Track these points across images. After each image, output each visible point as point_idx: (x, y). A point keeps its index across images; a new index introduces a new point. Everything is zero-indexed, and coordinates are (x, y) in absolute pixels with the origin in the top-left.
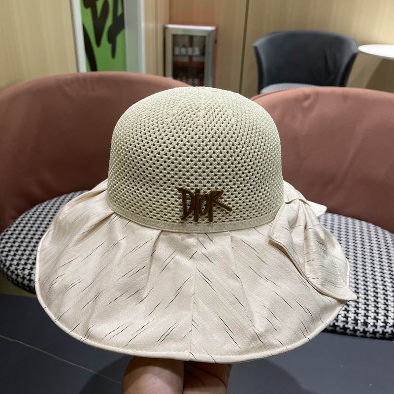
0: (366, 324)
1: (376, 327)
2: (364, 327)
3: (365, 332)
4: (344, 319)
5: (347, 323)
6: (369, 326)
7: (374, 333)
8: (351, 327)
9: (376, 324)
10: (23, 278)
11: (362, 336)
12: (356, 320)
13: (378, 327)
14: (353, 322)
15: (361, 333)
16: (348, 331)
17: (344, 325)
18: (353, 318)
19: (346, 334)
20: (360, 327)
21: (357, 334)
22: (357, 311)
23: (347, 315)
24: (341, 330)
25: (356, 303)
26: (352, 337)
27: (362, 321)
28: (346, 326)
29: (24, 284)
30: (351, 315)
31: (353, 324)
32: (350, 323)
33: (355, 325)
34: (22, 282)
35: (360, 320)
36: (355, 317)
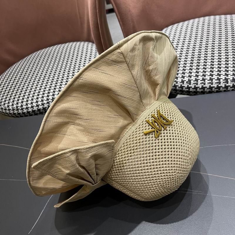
2: (233, 83)
4: (218, 81)
5: (220, 83)
8: (223, 86)
10: (5, 109)
12: (226, 80)
14: (224, 81)
15: (231, 87)
17: (218, 85)
18: (224, 79)
19: (221, 91)
20: (230, 83)
21: (228, 90)
22: (227, 73)
23: (219, 78)
24: (216, 90)
25: (226, 69)
26: (225, 92)
27: (231, 79)
28: (219, 85)
29: (7, 113)
30: (223, 77)
31: (224, 83)
32: (222, 82)
33: (226, 83)
34: (6, 112)
35: (229, 79)
36: (225, 78)
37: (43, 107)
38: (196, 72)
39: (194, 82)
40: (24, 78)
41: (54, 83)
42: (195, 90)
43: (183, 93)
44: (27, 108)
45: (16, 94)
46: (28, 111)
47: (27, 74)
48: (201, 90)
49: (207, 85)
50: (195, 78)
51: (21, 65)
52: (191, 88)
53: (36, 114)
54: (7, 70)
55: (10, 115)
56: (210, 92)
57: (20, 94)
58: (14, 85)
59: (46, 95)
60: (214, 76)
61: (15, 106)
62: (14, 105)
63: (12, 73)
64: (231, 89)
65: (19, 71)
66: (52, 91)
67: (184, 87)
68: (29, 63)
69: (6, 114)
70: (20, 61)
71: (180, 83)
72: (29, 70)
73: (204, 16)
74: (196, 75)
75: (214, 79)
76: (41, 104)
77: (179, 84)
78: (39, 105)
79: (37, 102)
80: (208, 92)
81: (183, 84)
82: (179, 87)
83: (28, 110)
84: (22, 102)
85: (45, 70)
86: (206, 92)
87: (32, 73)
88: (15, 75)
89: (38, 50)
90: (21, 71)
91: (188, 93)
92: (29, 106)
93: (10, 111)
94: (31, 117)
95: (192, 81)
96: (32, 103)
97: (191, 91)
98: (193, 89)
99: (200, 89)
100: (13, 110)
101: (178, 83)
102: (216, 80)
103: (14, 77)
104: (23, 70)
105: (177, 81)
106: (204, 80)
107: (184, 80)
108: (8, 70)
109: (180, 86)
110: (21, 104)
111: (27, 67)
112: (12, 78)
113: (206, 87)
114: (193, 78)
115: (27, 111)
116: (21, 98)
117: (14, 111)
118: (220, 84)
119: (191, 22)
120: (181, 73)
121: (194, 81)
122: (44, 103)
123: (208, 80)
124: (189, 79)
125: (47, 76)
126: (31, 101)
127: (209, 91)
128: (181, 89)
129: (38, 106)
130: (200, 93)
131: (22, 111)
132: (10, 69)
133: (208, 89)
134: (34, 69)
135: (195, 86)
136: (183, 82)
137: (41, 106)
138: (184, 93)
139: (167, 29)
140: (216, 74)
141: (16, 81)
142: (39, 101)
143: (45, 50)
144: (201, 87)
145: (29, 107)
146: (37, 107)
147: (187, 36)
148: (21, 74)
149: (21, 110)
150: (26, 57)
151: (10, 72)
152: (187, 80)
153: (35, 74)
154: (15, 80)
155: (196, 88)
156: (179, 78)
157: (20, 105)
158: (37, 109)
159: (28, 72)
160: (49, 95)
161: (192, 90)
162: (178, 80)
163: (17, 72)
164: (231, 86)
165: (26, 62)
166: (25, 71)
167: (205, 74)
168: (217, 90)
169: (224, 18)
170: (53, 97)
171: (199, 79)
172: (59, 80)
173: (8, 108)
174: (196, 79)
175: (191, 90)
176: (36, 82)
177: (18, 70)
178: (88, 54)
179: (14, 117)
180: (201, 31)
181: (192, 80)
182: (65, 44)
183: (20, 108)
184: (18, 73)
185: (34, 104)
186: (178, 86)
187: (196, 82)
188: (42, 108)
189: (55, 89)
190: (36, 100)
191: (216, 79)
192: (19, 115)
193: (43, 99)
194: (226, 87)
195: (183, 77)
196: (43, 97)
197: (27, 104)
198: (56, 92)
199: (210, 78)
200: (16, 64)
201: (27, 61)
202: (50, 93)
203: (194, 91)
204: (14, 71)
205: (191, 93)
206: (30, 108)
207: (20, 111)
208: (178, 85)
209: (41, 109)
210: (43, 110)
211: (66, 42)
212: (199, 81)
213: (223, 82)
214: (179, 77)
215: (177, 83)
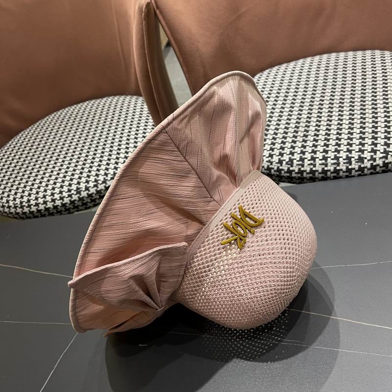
0: (361, 160)
1: (375, 160)
2: (360, 164)
3: (361, 169)
4: (335, 161)
5: (338, 164)
6: (366, 161)
7: (373, 167)
8: (344, 168)
9: (374, 157)
10: (3, 207)
11: (359, 175)
12: (349, 159)
13: (377, 159)
14: (345, 161)
15: (356, 171)
16: (341, 173)
17: (336, 168)
18: (345, 157)
19: (341, 177)
20: (355, 165)
21: (352, 174)
22: (350, 148)
23: (338, 155)
24: (333, 175)
25: (349, 141)
26: (347, 179)
27: (357, 157)
28: (338, 168)
29: (6, 213)
30: (343, 155)
31: (346, 164)
32: (342, 163)
33: (348, 165)
34: (3, 210)
35: (353, 157)
36: (347, 155)
37: (62, 203)
38: (302, 147)
39: (298, 163)
40: (33, 155)
41: (81, 163)
42: (299, 175)
43: (282, 180)
44: (37, 205)
45: (20, 181)
46: (39, 209)
47: (40, 149)
48: (309, 176)
49: (319, 167)
50: (299, 156)
51: (30, 134)
52: (293, 173)
53: (52, 214)
54: (8, 142)
55: (10, 215)
56: (325, 179)
57: (27, 182)
58: (18, 168)
59: (67, 183)
60: (330, 152)
61: (18, 201)
62: (17, 199)
63: (17, 148)
64: (357, 173)
65: (27, 144)
66: (76, 176)
67: (283, 170)
68: (43, 131)
69: (4, 214)
70: (30, 128)
71: (276, 164)
72: (43, 142)
73: (321, 53)
74: (301, 150)
75: (330, 157)
76: (58, 199)
77: (275, 166)
78: (56, 199)
79: (53, 194)
80: (320, 178)
81: (281, 166)
82: (275, 171)
83: (39, 207)
84: (30, 195)
85: (68, 142)
86: (317, 178)
87: (47, 147)
88: (21, 150)
89: (58, 110)
90: (30, 145)
91: (289, 180)
92: (41, 201)
93: (10, 209)
94: (44, 218)
95: (295, 161)
96: (44, 197)
97: (295, 177)
98: (296, 173)
99: (308, 173)
100: (15, 207)
101: (274, 163)
102: (332, 159)
103: (19, 153)
104: (34, 142)
105: (272, 160)
106: (313, 159)
107: (282, 159)
108: (10, 142)
109: (276, 168)
110: (28, 199)
111: (40, 137)
112: (15, 156)
113: (317, 171)
114: (297, 157)
115: (37, 209)
116: (28, 188)
117: (16, 210)
118: (339, 166)
119: (299, 64)
120: (279, 148)
121: (297, 161)
122: (64, 197)
123: (320, 160)
124: (290, 158)
125: (70, 153)
126: (42, 194)
127: (322, 177)
128: (278, 173)
129: (53, 201)
130: (308, 180)
131: (29, 209)
132: (13, 140)
133: (319, 173)
134: (50, 140)
135: (300, 169)
136: (280, 162)
137: (59, 201)
138: (284, 179)
139: (261, 75)
140: (333, 150)
141: (22, 160)
142: (56, 193)
143: (69, 109)
144: (308, 170)
145: (39, 203)
146: (53, 203)
147: (292, 87)
148: (30, 149)
149: (27, 207)
150: (40, 121)
151: (12, 146)
152: (287, 160)
153: (52, 149)
154: (20, 158)
155: (301, 172)
156: (274, 156)
157: (25, 199)
158: (53, 205)
159: (41, 146)
160: (72, 183)
161: (296, 175)
162: (274, 160)
163: (23, 146)
164: (357, 169)
165: (38, 130)
166: (36, 143)
167: (315, 150)
168: (335, 174)
169: (352, 57)
170: (77, 187)
171: (306, 158)
172: (89, 159)
173: (7, 205)
174: (301, 157)
175: (294, 175)
176: (52, 162)
177: (25, 143)
178: (136, 116)
179: (16, 218)
180: (313, 79)
181: (295, 159)
182: (100, 99)
183: (26, 205)
184: (25, 147)
185: (49, 198)
186: (273, 169)
187: (301, 163)
188: (60, 205)
189: (81, 173)
190: (50, 192)
191: (333, 157)
192: (25, 216)
193: (62, 190)
194: (349, 171)
195: (281, 154)
196: (62, 187)
197: (37, 199)
198: (83, 178)
199: (324, 156)
200: (23, 132)
201: (40, 127)
202: (74, 180)
203: (299, 177)
204: (19, 145)
205: (294, 180)
206: (42, 204)
207: (26, 210)
208: (273, 167)
209: (58, 206)
210: (62, 208)
211: (102, 97)
212: (306, 160)
213: (344, 163)
214: (275, 154)
215: (271, 163)
